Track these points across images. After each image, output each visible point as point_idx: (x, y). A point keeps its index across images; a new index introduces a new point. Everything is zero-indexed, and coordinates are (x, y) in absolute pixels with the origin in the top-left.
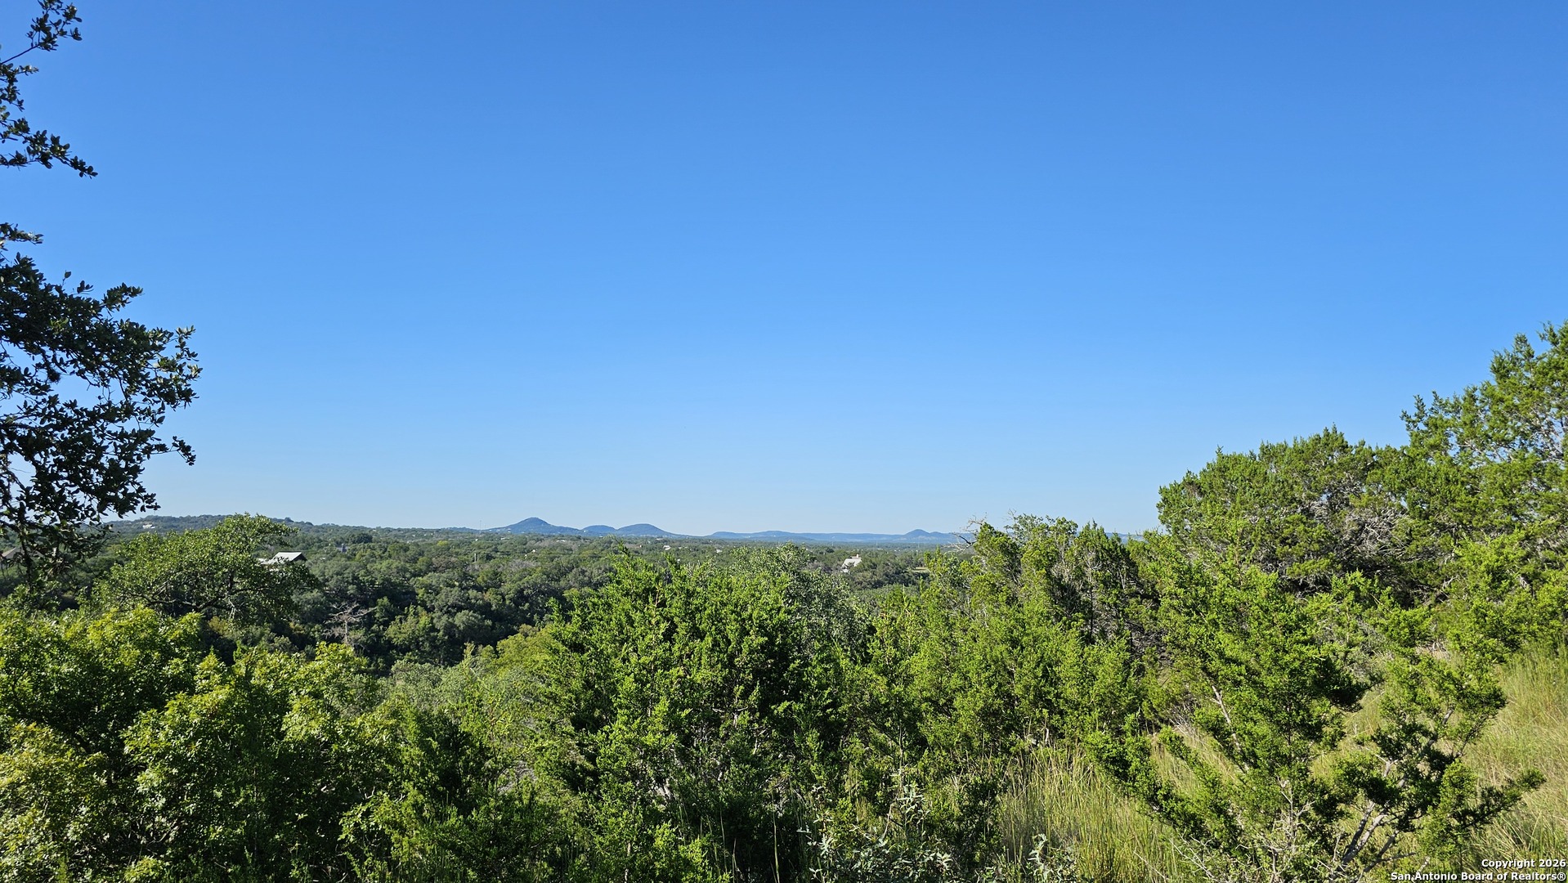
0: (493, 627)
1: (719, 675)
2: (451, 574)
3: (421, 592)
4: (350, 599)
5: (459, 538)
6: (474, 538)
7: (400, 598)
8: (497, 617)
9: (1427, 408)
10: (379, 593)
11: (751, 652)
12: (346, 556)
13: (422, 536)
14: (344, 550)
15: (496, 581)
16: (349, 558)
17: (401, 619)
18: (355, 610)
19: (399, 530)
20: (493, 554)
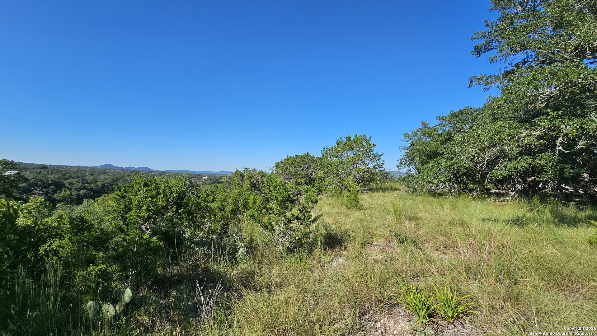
0: (94, 194)
1: (164, 204)
2: (78, 179)
3: (67, 184)
4: (39, 186)
5: (81, 169)
6: (87, 169)
7: (59, 186)
8: (95, 192)
9: (325, 150)
10: (51, 184)
11: (173, 198)
12: (37, 173)
13: (67, 168)
14: (36, 171)
15: (95, 181)
16: (38, 174)
17: (59, 192)
18: (41, 190)
19: (58, 166)
20: (94, 174)
